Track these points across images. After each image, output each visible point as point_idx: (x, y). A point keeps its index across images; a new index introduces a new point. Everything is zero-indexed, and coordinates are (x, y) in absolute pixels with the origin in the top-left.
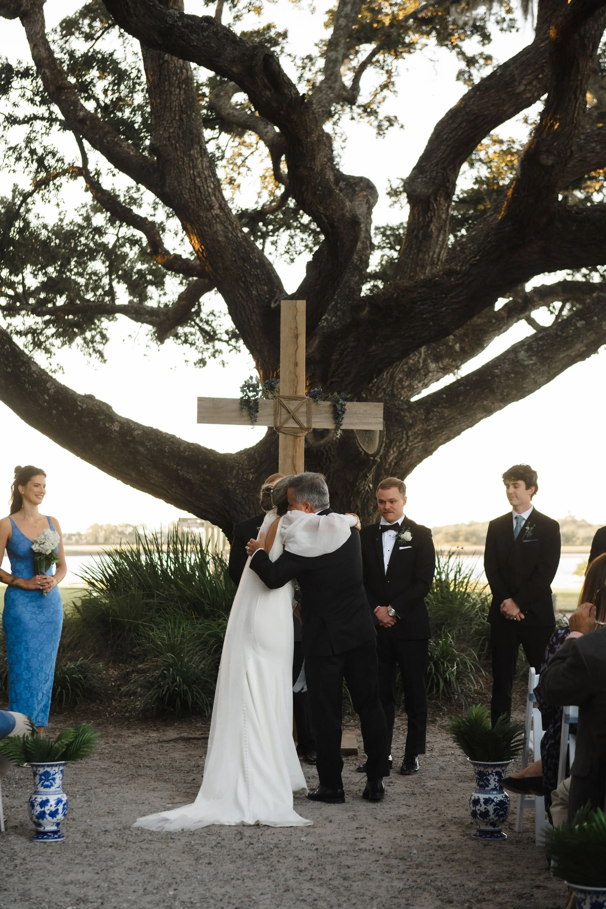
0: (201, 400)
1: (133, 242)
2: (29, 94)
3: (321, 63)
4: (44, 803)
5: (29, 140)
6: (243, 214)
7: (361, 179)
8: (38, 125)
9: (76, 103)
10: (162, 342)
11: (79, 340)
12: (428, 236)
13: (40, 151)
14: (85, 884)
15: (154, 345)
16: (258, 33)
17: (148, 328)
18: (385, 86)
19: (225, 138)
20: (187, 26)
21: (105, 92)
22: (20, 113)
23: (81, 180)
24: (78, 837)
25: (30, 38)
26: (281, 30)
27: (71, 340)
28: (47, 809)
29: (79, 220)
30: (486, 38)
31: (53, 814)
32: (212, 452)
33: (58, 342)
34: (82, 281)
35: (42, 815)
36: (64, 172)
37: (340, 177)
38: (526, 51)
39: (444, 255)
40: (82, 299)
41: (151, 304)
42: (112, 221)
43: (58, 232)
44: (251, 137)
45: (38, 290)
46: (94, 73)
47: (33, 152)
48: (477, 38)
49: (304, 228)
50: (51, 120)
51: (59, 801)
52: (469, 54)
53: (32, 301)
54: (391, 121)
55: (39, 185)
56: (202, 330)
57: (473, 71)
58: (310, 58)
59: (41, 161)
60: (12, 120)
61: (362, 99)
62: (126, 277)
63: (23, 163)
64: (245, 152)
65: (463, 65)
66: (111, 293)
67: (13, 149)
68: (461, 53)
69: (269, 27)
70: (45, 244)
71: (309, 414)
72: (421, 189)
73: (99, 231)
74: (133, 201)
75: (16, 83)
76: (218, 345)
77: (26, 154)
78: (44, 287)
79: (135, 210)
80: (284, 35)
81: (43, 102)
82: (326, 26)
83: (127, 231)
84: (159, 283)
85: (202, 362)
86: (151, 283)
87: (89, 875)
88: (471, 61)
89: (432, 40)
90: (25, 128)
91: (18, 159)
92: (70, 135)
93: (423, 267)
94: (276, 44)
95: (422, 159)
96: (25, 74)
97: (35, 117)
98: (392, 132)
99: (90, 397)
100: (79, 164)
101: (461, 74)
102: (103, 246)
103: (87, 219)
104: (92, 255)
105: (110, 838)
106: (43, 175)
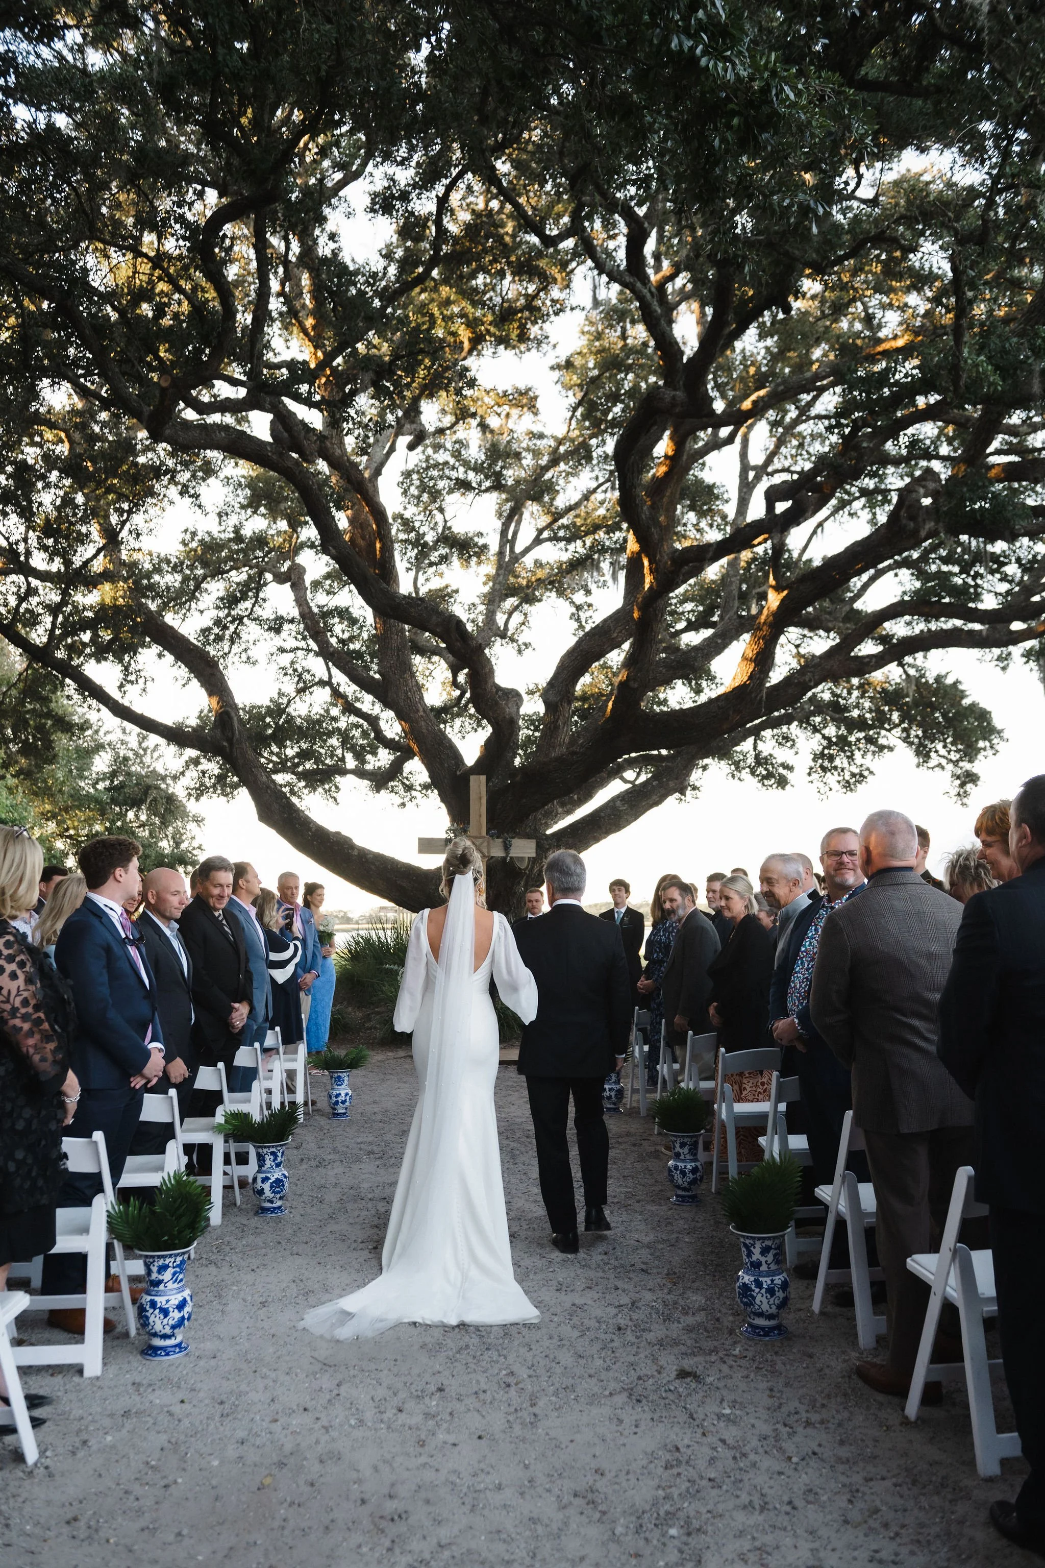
0: (420, 840)
1: (357, 726)
2: (294, 634)
3: (482, 608)
4: (338, 1096)
5: (292, 663)
6: (433, 709)
7: (512, 690)
8: (300, 653)
9: (328, 642)
10: (378, 791)
11: (320, 790)
12: (557, 728)
13: (300, 670)
14: (370, 1143)
15: (371, 793)
16: (440, 590)
17: (366, 783)
18: (523, 624)
19: (418, 658)
21: (343, 632)
22: (287, 646)
23: (327, 688)
24: (359, 1117)
25: (297, 600)
26: (454, 588)
27: (315, 790)
28: (340, 1099)
29: (322, 712)
30: (588, 592)
31: (344, 1102)
32: (419, 869)
33: (306, 791)
34: (323, 751)
35: (337, 1103)
36: (316, 684)
37: (498, 688)
38: (618, 612)
39: (567, 740)
40: (324, 764)
41: (368, 767)
42: (343, 713)
43: (308, 719)
44: (435, 658)
45: (293, 757)
46: (337, 620)
47: (295, 670)
48: (582, 592)
49: (471, 716)
50: (309, 651)
51: (347, 1094)
52: (578, 603)
53: (289, 764)
54: (527, 645)
55: (300, 691)
56: (403, 783)
57: (581, 613)
58: (474, 605)
59: (300, 676)
60: (282, 650)
61: (509, 634)
62: (352, 749)
63: (288, 677)
64: (430, 666)
65: (574, 610)
66: (343, 759)
67: (283, 669)
68: (572, 602)
69: (447, 587)
70: (300, 728)
71: (489, 847)
72: (552, 698)
73: (335, 719)
74: (357, 699)
75: (286, 627)
76: (414, 793)
77: (290, 671)
78: (298, 755)
79: (358, 705)
80: (457, 591)
81: (304, 638)
82: (485, 584)
83: (353, 719)
84: (374, 753)
85: (403, 805)
86: (369, 752)
87: (371, 1138)
88: (579, 608)
89: (553, 594)
90: (292, 655)
91: (286, 674)
92: (320, 660)
93: (554, 747)
94: (451, 597)
95: (552, 679)
96: (292, 621)
97: (298, 649)
98: (527, 653)
99: (338, 833)
100: (326, 678)
101: (573, 614)
102: (338, 729)
103: (327, 711)
104: (330, 734)
105: (379, 1117)
106: (301, 685)
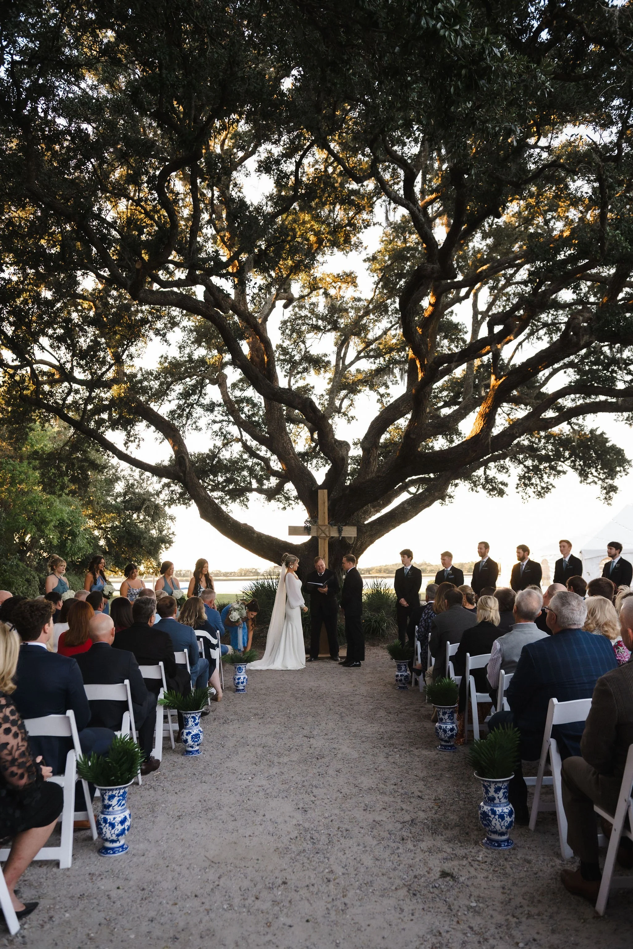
0: (289, 527)
1: (258, 464)
2: (221, 412)
3: (327, 397)
4: (239, 679)
5: (221, 429)
6: (300, 454)
7: (344, 442)
8: (224, 423)
9: (239, 416)
10: (270, 501)
11: (238, 500)
12: (369, 462)
13: (225, 432)
14: (257, 709)
15: (266, 502)
16: (304, 387)
17: (263, 496)
18: (351, 405)
19: (292, 425)
20: (282, 392)
21: (249, 411)
22: (217, 419)
23: (240, 443)
24: (251, 691)
25: (222, 393)
26: (312, 385)
27: (235, 501)
28: (240, 681)
29: (238, 456)
30: (387, 387)
31: (242, 683)
32: (291, 544)
33: (230, 501)
34: (239, 479)
35: (238, 683)
36: (234, 440)
37: (336, 441)
38: (403, 396)
39: (376, 469)
40: (239, 486)
41: (265, 487)
42: (250, 457)
43: (230, 461)
44: (302, 425)
45: (223, 482)
46: (245, 404)
47: (222, 433)
48: (384, 387)
49: (322, 458)
50: (229, 421)
51: (244, 678)
52: (381, 393)
53: (220, 486)
54: (353, 418)
55: (225, 445)
56: (284, 496)
57: (383, 399)
58: (322, 395)
59: (225, 436)
60: (214, 422)
61: (343, 411)
62: (255, 477)
63: (218, 437)
64: (299, 430)
65: (379, 397)
66: (250, 483)
67: (215, 432)
68: (378, 393)
69: (308, 385)
70: (226, 465)
71: (329, 531)
72: (367, 446)
73: (246, 460)
74: (258, 449)
75: (216, 408)
76: (290, 502)
77: (219, 434)
78: (225, 481)
79: (258, 452)
80: (313, 387)
81: (227, 415)
82: (328, 384)
83: (255, 460)
84: (268, 479)
85: (284, 508)
86: (265, 479)
87: (257, 705)
88: (382, 396)
89: (367, 388)
90: (220, 425)
91: (217, 435)
92: (236, 427)
93: (368, 474)
94: (310, 391)
95: (366, 435)
96: (219, 405)
97: (223, 421)
98: (353, 422)
99: (246, 524)
100: (239, 437)
101: (379, 400)
102: (248, 466)
103: (241, 456)
104: (243, 469)
105: (263, 692)
106: (226, 441)
